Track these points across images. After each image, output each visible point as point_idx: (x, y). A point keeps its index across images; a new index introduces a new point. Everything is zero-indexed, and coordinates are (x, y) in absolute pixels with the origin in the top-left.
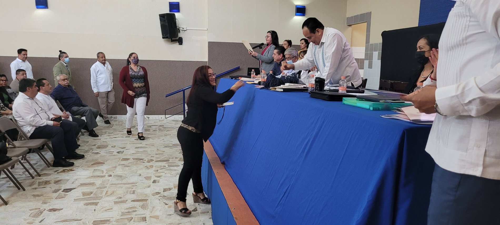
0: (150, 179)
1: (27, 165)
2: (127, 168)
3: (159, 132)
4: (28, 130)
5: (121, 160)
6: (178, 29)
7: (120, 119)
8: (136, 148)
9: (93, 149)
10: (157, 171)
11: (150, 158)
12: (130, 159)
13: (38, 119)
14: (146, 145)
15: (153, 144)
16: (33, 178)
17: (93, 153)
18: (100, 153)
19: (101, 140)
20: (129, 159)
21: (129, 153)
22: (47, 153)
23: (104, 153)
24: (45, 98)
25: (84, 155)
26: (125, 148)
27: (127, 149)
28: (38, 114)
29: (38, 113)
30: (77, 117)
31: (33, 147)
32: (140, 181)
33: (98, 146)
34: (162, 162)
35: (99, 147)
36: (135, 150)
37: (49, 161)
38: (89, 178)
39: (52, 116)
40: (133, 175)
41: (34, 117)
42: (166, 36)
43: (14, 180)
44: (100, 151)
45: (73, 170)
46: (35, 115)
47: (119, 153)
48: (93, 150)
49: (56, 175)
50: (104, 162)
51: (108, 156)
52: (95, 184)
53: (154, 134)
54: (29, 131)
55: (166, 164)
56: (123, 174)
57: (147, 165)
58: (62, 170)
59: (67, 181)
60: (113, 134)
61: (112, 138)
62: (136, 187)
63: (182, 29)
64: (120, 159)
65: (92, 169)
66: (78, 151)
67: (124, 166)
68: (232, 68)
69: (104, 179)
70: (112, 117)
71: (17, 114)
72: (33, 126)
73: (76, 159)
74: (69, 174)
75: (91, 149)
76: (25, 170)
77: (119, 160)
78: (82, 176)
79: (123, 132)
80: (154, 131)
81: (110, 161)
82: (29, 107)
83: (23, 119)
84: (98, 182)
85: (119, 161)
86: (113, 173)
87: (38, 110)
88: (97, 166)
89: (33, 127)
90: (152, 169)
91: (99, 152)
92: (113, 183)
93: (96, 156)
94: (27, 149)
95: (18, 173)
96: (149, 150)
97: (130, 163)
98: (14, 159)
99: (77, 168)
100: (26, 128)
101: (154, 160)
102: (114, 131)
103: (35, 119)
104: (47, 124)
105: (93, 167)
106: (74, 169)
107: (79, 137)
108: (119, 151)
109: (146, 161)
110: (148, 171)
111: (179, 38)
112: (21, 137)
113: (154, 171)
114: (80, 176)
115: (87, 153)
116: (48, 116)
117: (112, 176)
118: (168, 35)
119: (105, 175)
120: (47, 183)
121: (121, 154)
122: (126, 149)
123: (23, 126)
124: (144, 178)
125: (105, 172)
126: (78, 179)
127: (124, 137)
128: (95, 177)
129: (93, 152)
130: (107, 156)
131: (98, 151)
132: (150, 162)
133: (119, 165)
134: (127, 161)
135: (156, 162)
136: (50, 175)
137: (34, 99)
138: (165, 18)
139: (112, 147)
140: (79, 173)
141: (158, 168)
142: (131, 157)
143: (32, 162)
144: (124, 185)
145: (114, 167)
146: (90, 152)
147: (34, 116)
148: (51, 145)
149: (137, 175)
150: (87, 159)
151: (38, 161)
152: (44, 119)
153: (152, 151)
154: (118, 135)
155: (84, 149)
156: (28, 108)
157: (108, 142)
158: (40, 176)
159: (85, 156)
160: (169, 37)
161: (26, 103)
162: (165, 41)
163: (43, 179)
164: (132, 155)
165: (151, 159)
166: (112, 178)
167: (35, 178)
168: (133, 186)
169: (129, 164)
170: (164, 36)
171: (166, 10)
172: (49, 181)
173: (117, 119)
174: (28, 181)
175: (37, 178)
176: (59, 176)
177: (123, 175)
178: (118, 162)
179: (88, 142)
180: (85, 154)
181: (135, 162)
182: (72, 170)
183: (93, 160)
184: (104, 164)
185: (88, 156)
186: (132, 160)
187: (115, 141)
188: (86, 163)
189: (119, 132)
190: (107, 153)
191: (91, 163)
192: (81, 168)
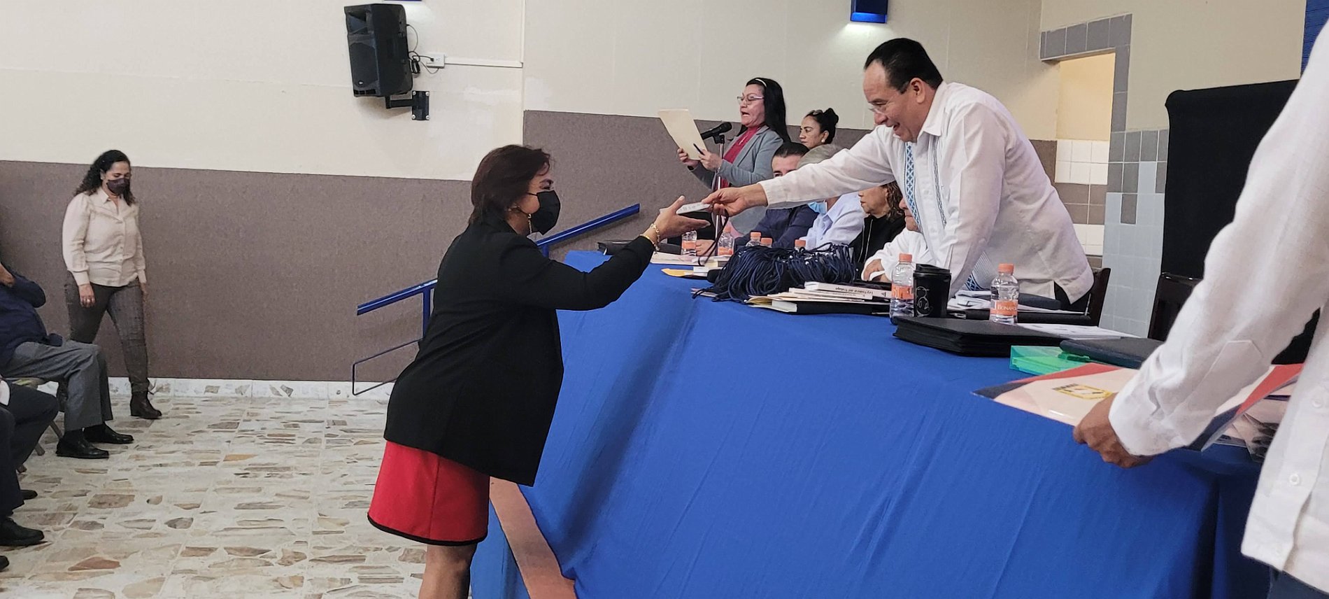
2: (204, 585)
3: (327, 447)
5: (183, 554)
6: (415, 61)
8: (239, 507)
9: (76, 508)
11: (290, 547)
12: (216, 549)
14: (277, 495)
15: (307, 495)
17: (76, 523)
18: (103, 526)
19: (108, 472)
20: (211, 550)
21: (214, 528)
23: (119, 524)
25: (42, 532)
26: (197, 507)
27: (205, 512)
33: (96, 496)
34: (336, 565)
35: (100, 503)
36: (238, 517)
42: (369, 88)
44: (104, 516)
47: (175, 528)
48: (75, 514)
50: (116, 558)
51: (134, 537)
53: (308, 453)
55: (350, 571)
57: (279, 576)
60: (152, 452)
63: (429, 60)
64: (176, 551)
65: (72, 585)
66: (23, 517)
67: (193, 579)
68: (612, 212)
75: (70, 508)
77: (173, 553)
79: (192, 442)
80: (309, 441)
81: (140, 553)
85: (173, 557)
88: (92, 575)
90: (302, 588)
91: (100, 521)
93: (85, 537)
96: (286, 515)
97: (215, 564)
101: (307, 554)
102: (158, 438)
105: (76, 578)
108: (175, 518)
109: (276, 557)
111: (414, 93)
115: (54, 524)
118: (377, 85)
121: (182, 530)
122: (201, 510)
127: (193, 465)
129: (76, 519)
130: (132, 535)
131: (95, 515)
132: (290, 563)
133: (172, 573)
134: (206, 557)
135: (314, 564)
138: (365, 20)
139: (148, 501)
141: (322, 586)
142: (220, 543)
145: (154, 581)
146: (66, 521)
150: (52, 547)
153: (299, 519)
154: (173, 455)
157: (134, 484)
159: (47, 537)
160: (378, 91)
162: (362, 104)
164: (225, 533)
165: (295, 552)
169: (214, 570)
170: (361, 86)
178: (171, 562)
179: (57, 481)
181: (234, 564)
183: (74, 552)
184: (117, 569)
185: (60, 537)
186: (225, 552)
187: (163, 478)
188: (49, 564)
189: (176, 445)
190: (130, 525)
191: (66, 563)
192: (30, 582)
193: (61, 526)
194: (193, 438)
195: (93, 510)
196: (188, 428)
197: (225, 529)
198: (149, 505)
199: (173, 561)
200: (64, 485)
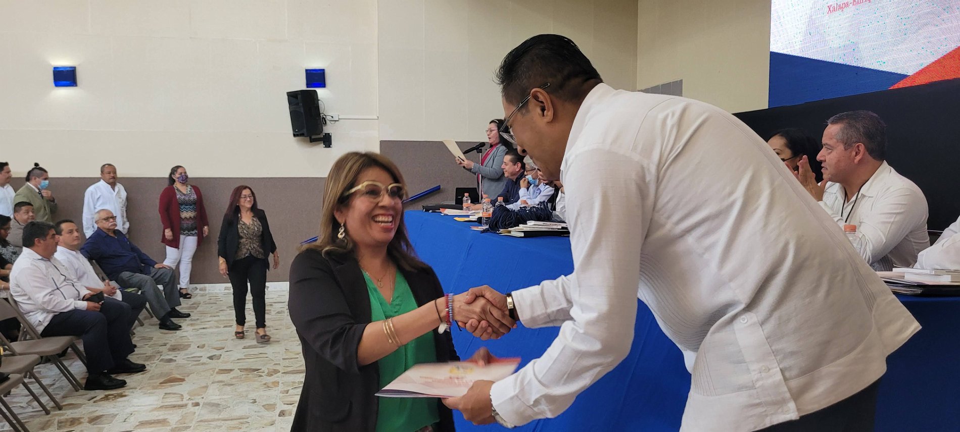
0: (274, 408)
1: (35, 388)
2: (229, 388)
4: (40, 319)
5: (218, 373)
6: (323, 118)
7: (212, 292)
8: (244, 348)
9: (162, 352)
10: (287, 393)
11: (271, 367)
12: (234, 370)
13: (58, 298)
15: (278, 340)
16: (47, 413)
17: (162, 360)
18: (175, 361)
20: (231, 370)
21: (233, 359)
22: (74, 362)
23: (183, 359)
24: (70, 256)
25: (144, 365)
26: (223, 349)
27: (227, 351)
28: (58, 289)
29: (59, 287)
30: (129, 290)
31: (48, 352)
32: (256, 413)
33: (171, 346)
34: (295, 375)
35: (174, 349)
36: (244, 353)
37: (78, 379)
38: (155, 409)
39: (84, 292)
40: (241, 403)
41: (51, 295)
42: (301, 132)
43: (11, 418)
44: (176, 355)
45: (125, 396)
46: (53, 291)
47: (212, 359)
48: (161, 355)
49: (92, 406)
50: (183, 376)
51: (192, 365)
52: (169, 422)
53: (278, 319)
54: (40, 321)
56: (221, 400)
57: (267, 382)
58: (103, 396)
59: (112, 417)
60: (198, 322)
61: (198, 330)
62: (247, 425)
63: (331, 117)
64: (214, 371)
65: (161, 392)
66: (133, 358)
67: (223, 385)
68: (427, 190)
69: (184, 410)
70: (197, 289)
71: (19, 289)
72: (49, 312)
73: (130, 372)
74: (117, 404)
75: (158, 353)
76: (31, 397)
77: (212, 373)
78: (142, 406)
79: (218, 316)
80: (278, 313)
81: (195, 373)
82: (41, 276)
83: (29, 299)
84: (174, 417)
85: (212, 375)
86: (203, 398)
87: (58, 281)
88: (171, 386)
89: (48, 314)
90: (277, 388)
91: (174, 358)
92: (202, 419)
93: (167, 366)
94: (36, 356)
95: (19, 405)
96: (269, 351)
97: (234, 378)
98: (13, 377)
99: (131, 390)
100: (35, 316)
101: (280, 370)
102: (202, 315)
103: (52, 298)
104: (75, 308)
105: (164, 387)
106: (126, 394)
107: (135, 328)
108: (212, 355)
109: (264, 372)
110: (268, 393)
111: (324, 134)
112: (25, 333)
113: (281, 393)
114: (138, 406)
115: (151, 360)
116: (77, 292)
117: (201, 406)
118: (305, 131)
119: (187, 404)
120: (74, 422)
121: (216, 361)
122: (225, 350)
123: (29, 313)
124: (263, 406)
125: (186, 397)
126: (134, 413)
127: (220, 327)
128: (166, 407)
129: (162, 357)
130: (190, 365)
131: (171, 355)
132: (272, 375)
133: (212, 383)
134: (229, 374)
135: (283, 375)
136: (80, 407)
137: (52, 261)
138: (297, 98)
139: (198, 347)
140: (135, 400)
141: (289, 386)
142: (236, 367)
143: (45, 382)
144: (223, 422)
145: (203, 387)
146: (157, 359)
147: (50, 293)
148: (81, 347)
149: (248, 402)
150: (150, 372)
151: (57, 379)
152: (69, 298)
153: (275, 352)
154: (209, 323)
155: (145, 352)
156: (40, 278)
157: (190, 338)
158: (60, 408)
159: (147, 368)
160: (306, 134)
161: (35, 268)
162: (298, 141)
163: (67, 415)
164: (238, 361)
165: (275, 370)
166: (199, 410)
167: (52, 413)
168: (242, 423)
169: (234, 380)
170: (296, 132)
171: (301, 85)
172: (78, 419)
173: (207, 292)
174: (37, 420)
175: (56, 412)
176: (97, 408)
177: (221, 402)
178: (211, 377)
179: (151, 339)
180: (146, 363)
181: (244, 376)
182: (122, 396)
183: (161, 375)
184: (184, 382)
185: (153, 367)
186: (239, 371)
187: (205, 335)
188: (149, 381)
189: (211, 318)
190: (188, 359)
191: (158, 380)
192: (140, 391)
193: (155, 361)
194: (218, 314)
195: (170, 353)
196: (216, 309)
197: (238, 359)
198: (198, 349)
199: (213, 376)
200: (155, 341)
